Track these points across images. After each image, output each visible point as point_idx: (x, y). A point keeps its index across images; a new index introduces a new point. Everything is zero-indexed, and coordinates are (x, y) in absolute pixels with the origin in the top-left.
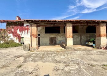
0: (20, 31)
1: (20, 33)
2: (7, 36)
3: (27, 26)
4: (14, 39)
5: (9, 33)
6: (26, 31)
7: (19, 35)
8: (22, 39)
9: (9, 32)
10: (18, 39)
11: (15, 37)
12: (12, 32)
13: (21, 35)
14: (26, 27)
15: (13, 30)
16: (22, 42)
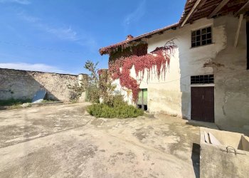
0: (137, 70)
1: (137, 75)
2: (110, 86)
3: (157, 49)
4: (122, 94)
5: (114, 79)
6: (155, 68)
7: (135, 81)
8: (140, 94)
9: (113, 75)
10: (131, 93)
11: (125, 88)
12: (119, 75)
13: (138, 82)
14: (155, 55)
15: (121, 69)
16: (140, 102)
